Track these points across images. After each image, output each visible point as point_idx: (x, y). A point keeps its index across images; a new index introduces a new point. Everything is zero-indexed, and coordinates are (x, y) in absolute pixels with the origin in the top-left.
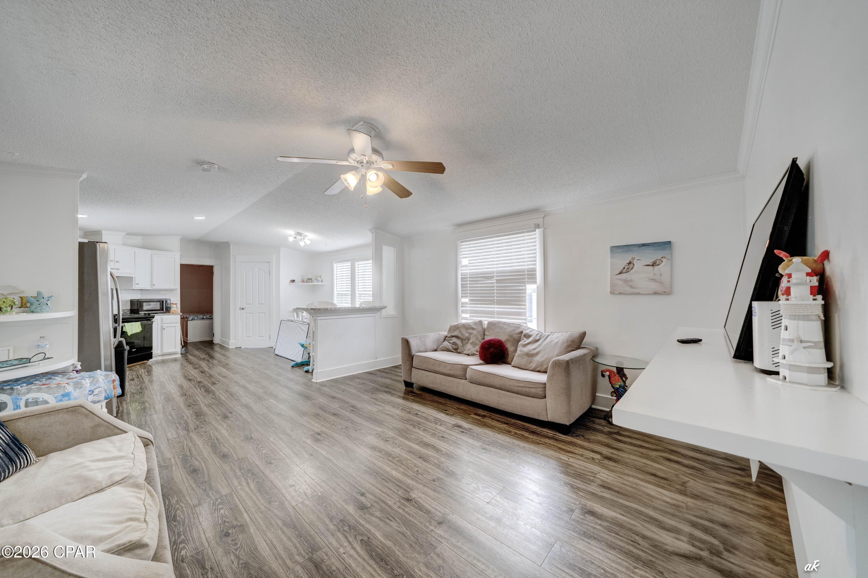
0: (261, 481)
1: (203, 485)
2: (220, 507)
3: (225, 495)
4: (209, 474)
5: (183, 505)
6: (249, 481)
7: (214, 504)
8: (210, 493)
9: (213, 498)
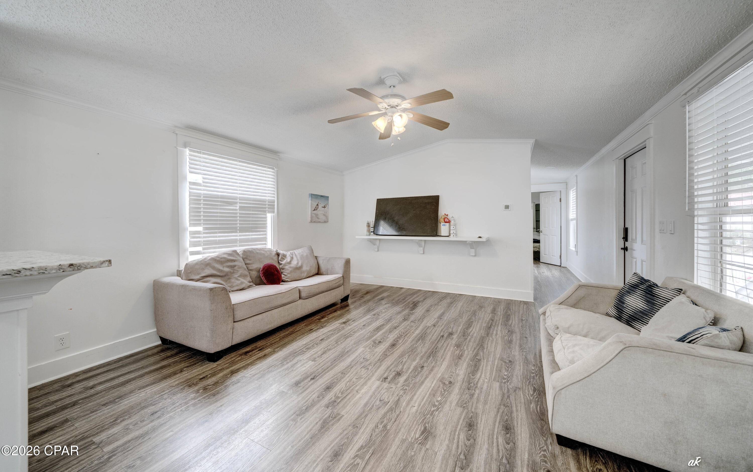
0: (471, 375)
1: (507, 403)
2: (505, 377)
3: (498, 382)
4: (498, 412)
5: (527, 395)
6: (477, 380)
7: (508, 381)
8: (506, 391)
9: (506, 386)
